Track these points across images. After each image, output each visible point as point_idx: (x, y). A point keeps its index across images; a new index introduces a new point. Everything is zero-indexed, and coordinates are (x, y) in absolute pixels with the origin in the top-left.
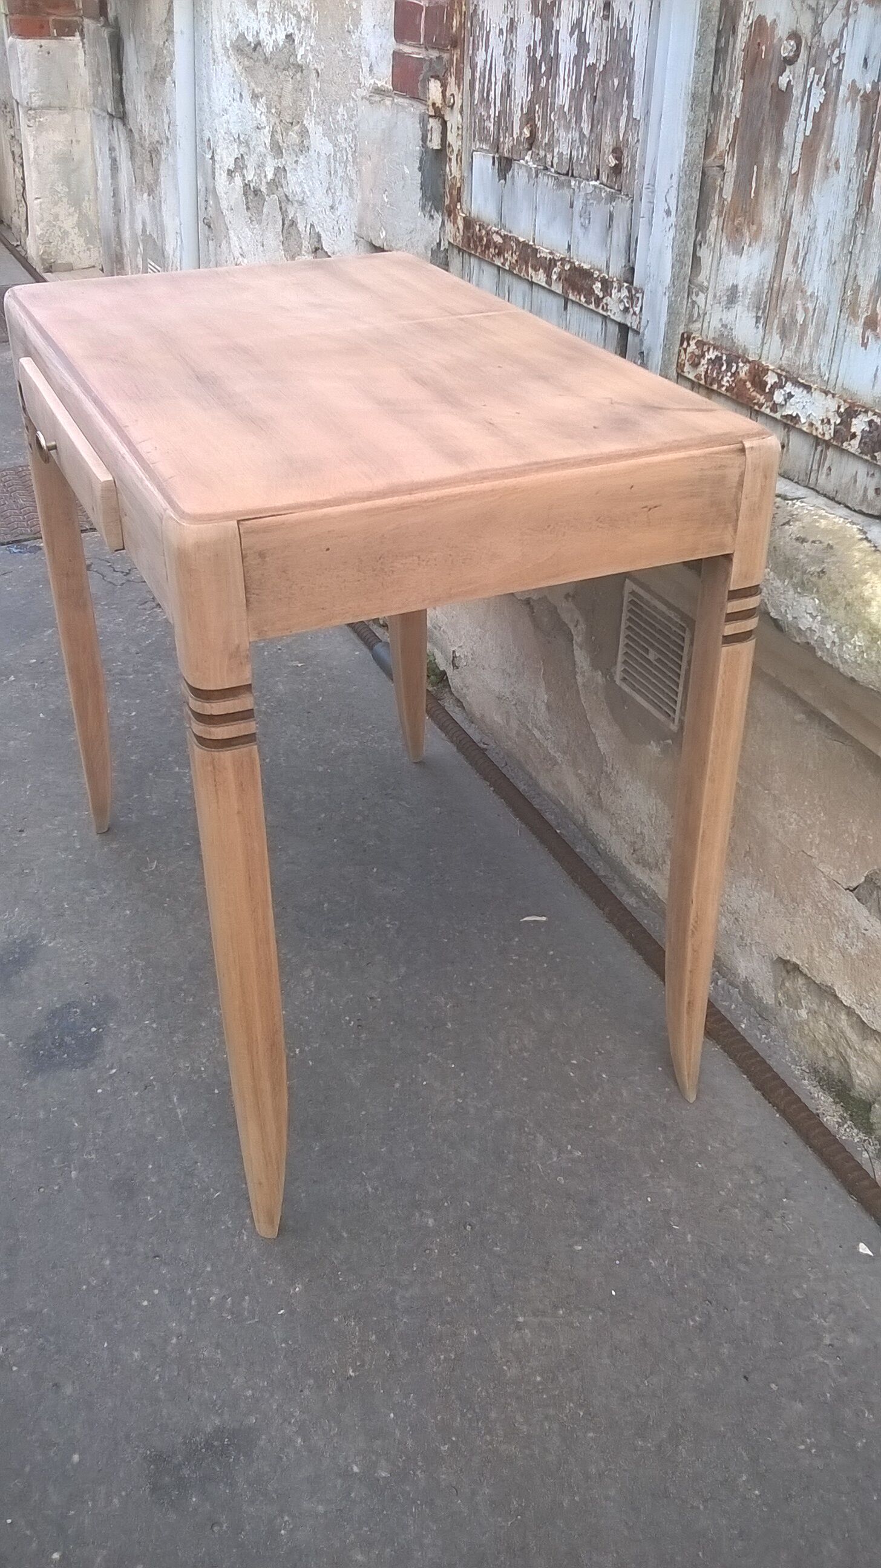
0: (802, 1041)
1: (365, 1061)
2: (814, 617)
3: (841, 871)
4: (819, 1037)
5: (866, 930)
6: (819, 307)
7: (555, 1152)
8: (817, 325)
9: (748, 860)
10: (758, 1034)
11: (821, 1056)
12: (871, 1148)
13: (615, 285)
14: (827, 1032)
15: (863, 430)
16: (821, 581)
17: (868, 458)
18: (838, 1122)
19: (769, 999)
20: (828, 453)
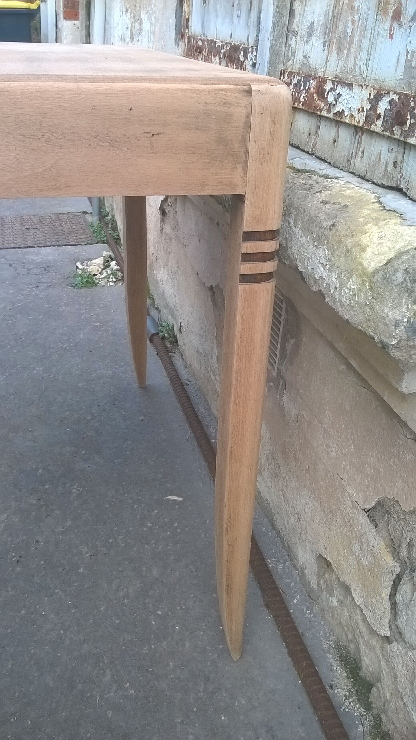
0: (333, 622)
1: (9, 589)
2: (324, 266)
3: (360, 494)
4: (344, 622)
5: (373, 547)
6: (362, 16)
7: (114, 687)
8: (360, 32)
9: (307, 476)
10: (305, 609)
11: (344, 637)
12: (367, 723)
13: (250, 50)
14: (349, 620)
15: (386, 109)
16: (331, 233)
17: (388, 134)
18: (345, 695)
19: (314, 584)
20: (363, 139)
